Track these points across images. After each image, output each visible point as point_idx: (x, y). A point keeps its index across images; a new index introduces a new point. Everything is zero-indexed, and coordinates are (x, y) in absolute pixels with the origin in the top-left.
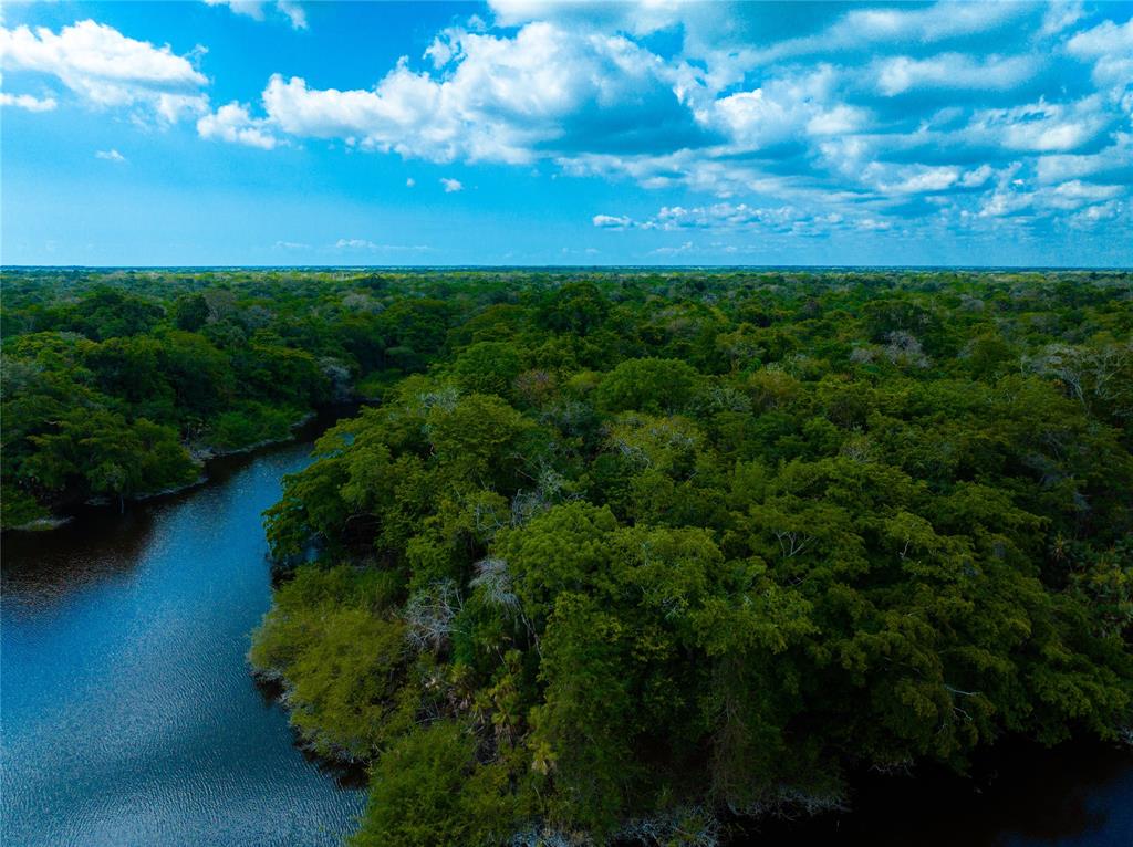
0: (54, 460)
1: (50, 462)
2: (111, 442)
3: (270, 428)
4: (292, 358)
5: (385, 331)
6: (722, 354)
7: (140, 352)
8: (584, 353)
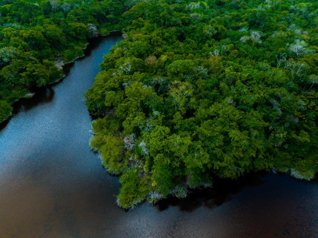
0: (28, 79)
1: (27, 80)
2: (40, 73)
3: (78, 53)
4: (80, 27)
5: (105, 9)
6: (204, 34)
7: (39, 36)
8: (165, 36)
